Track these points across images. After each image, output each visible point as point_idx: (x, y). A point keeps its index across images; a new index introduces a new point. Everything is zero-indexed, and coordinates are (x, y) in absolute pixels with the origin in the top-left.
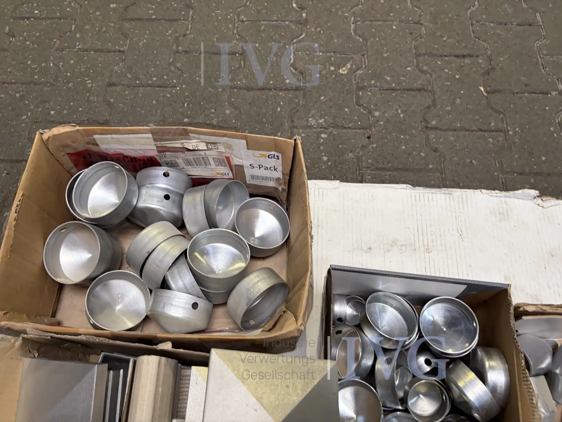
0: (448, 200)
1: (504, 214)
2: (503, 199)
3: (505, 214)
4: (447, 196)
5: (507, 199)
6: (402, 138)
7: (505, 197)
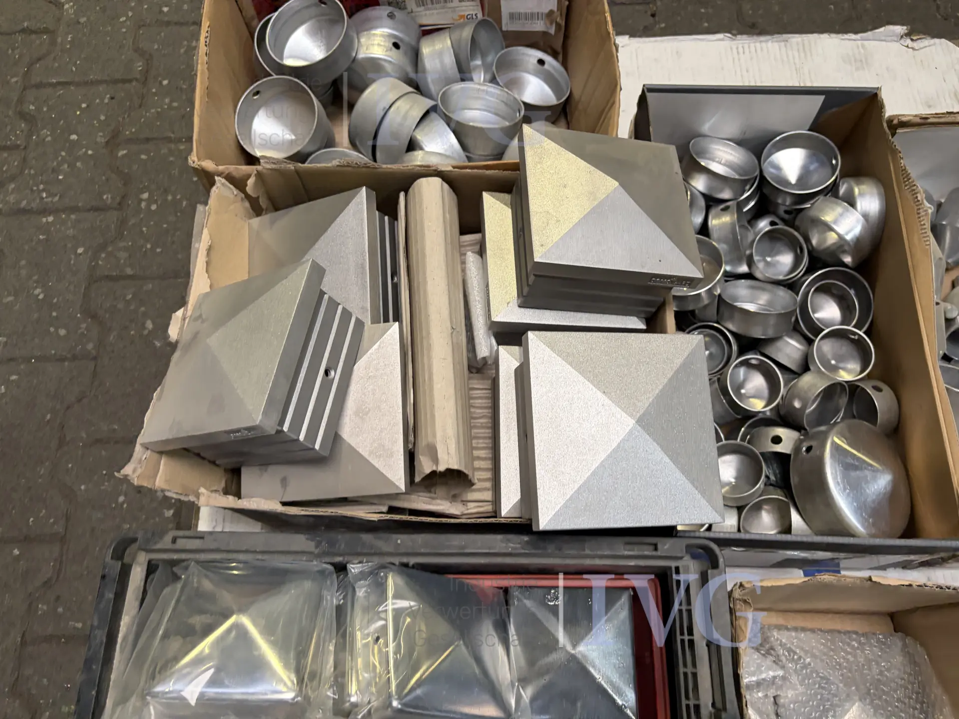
0: (783, 49)
1: (861, 61)
2: (859, 43)
3: (864, 61)
4: (783, 44)
5: (866, 43)
6: (702, 13)
7: (862, 39)
